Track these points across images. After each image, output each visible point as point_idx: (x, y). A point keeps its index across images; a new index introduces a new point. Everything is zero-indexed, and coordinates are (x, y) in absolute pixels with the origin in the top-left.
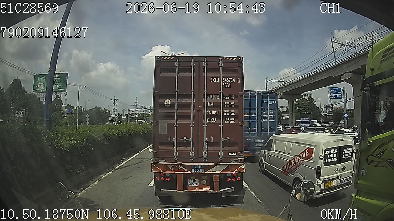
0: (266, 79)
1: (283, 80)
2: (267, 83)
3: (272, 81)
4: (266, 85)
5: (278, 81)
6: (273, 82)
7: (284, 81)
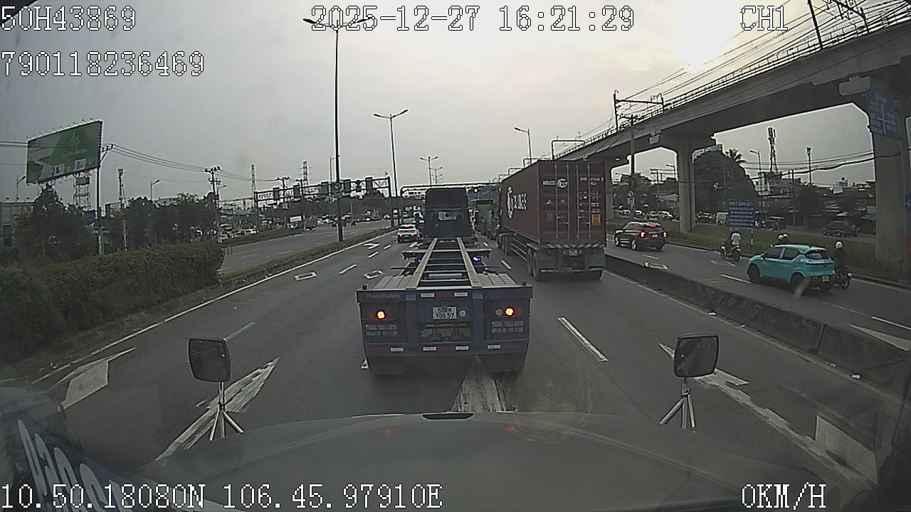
0: (615, 95)
1: (660, 98)
2: (617, 105)
3: (630, 101)
4: (616, 112)
5: (647, 102)
6: (632, 104)
7: (662, 103)
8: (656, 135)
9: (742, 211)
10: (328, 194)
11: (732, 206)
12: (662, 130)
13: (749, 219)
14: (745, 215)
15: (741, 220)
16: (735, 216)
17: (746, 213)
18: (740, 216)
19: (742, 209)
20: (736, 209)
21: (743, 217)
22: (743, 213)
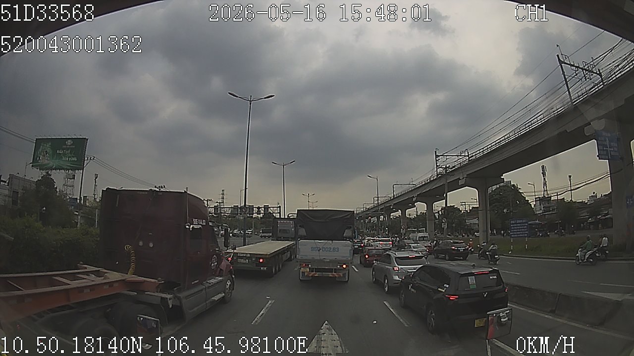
0: (436, 152)
1: (466, 152)
2: (437, 159)
3: (446, 156)
4: (436, 163)
5: (458, 156)
6: (448, 157)
7: (468, 156)
8: (463, 178)
9: (519, 226)
10: (238, 214)
11: (513, 224)
12: (467, 175)
13: (524, 231)
14: (522, 229)
15: (519, 233)
16: (514, 231)
17: (522, 227)
18: (518, 230)
19: (519, 225)
20: (515, 225)
21: (520, 230)
22: (520, 227)
